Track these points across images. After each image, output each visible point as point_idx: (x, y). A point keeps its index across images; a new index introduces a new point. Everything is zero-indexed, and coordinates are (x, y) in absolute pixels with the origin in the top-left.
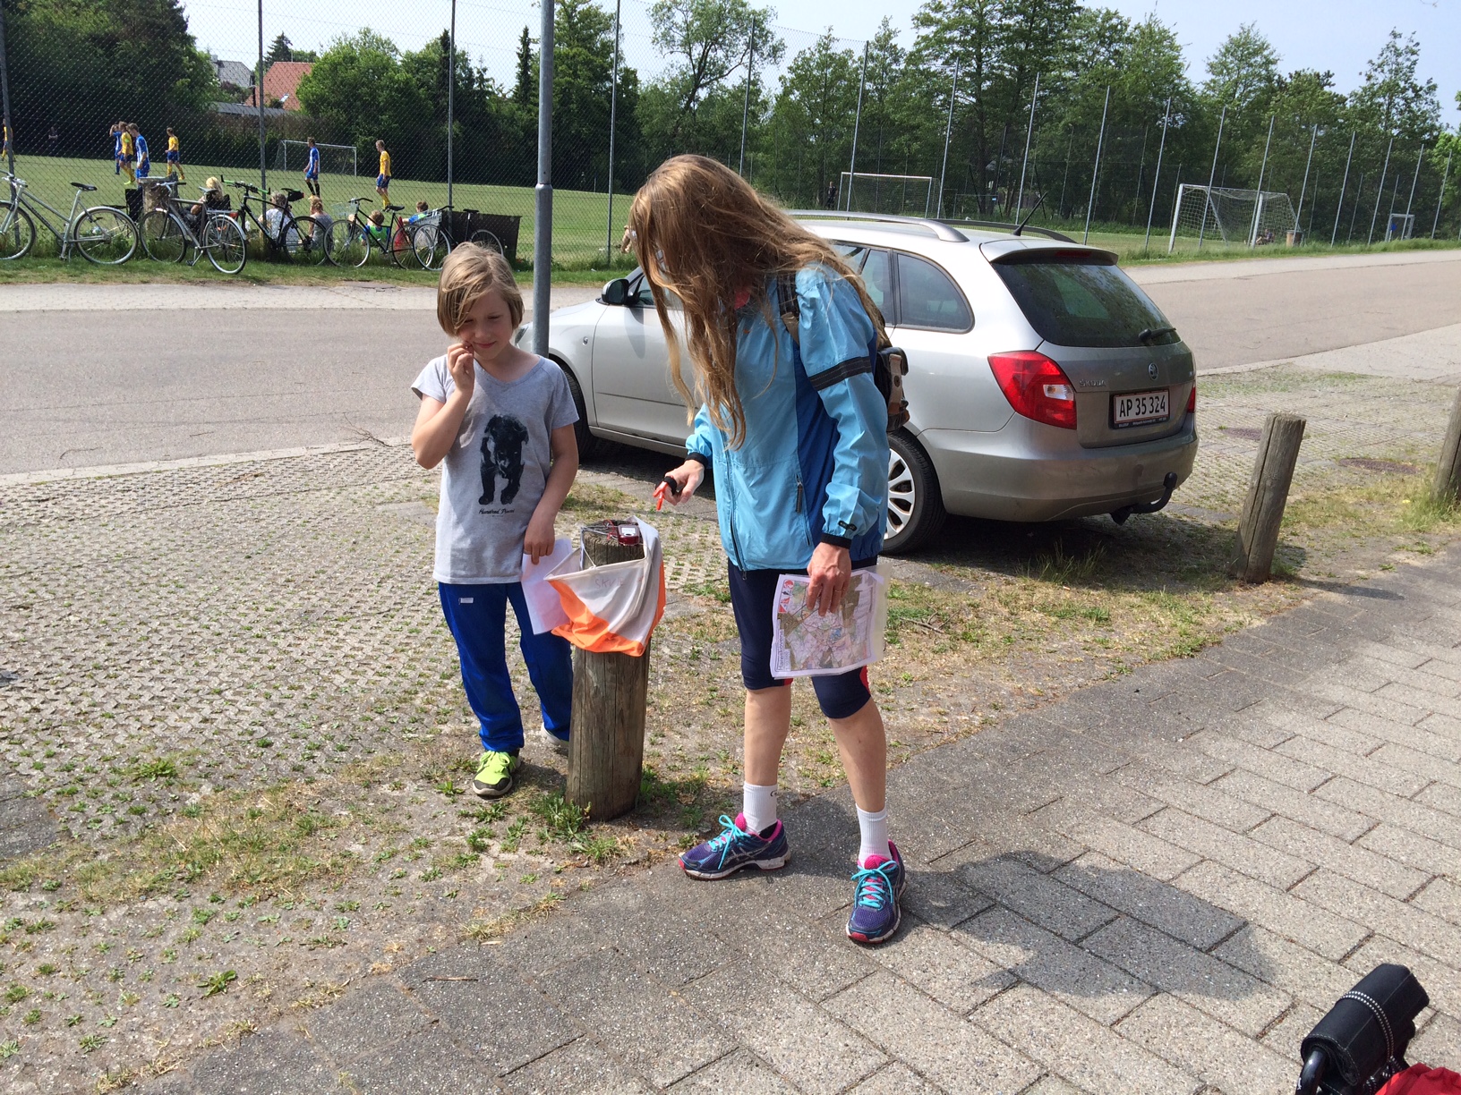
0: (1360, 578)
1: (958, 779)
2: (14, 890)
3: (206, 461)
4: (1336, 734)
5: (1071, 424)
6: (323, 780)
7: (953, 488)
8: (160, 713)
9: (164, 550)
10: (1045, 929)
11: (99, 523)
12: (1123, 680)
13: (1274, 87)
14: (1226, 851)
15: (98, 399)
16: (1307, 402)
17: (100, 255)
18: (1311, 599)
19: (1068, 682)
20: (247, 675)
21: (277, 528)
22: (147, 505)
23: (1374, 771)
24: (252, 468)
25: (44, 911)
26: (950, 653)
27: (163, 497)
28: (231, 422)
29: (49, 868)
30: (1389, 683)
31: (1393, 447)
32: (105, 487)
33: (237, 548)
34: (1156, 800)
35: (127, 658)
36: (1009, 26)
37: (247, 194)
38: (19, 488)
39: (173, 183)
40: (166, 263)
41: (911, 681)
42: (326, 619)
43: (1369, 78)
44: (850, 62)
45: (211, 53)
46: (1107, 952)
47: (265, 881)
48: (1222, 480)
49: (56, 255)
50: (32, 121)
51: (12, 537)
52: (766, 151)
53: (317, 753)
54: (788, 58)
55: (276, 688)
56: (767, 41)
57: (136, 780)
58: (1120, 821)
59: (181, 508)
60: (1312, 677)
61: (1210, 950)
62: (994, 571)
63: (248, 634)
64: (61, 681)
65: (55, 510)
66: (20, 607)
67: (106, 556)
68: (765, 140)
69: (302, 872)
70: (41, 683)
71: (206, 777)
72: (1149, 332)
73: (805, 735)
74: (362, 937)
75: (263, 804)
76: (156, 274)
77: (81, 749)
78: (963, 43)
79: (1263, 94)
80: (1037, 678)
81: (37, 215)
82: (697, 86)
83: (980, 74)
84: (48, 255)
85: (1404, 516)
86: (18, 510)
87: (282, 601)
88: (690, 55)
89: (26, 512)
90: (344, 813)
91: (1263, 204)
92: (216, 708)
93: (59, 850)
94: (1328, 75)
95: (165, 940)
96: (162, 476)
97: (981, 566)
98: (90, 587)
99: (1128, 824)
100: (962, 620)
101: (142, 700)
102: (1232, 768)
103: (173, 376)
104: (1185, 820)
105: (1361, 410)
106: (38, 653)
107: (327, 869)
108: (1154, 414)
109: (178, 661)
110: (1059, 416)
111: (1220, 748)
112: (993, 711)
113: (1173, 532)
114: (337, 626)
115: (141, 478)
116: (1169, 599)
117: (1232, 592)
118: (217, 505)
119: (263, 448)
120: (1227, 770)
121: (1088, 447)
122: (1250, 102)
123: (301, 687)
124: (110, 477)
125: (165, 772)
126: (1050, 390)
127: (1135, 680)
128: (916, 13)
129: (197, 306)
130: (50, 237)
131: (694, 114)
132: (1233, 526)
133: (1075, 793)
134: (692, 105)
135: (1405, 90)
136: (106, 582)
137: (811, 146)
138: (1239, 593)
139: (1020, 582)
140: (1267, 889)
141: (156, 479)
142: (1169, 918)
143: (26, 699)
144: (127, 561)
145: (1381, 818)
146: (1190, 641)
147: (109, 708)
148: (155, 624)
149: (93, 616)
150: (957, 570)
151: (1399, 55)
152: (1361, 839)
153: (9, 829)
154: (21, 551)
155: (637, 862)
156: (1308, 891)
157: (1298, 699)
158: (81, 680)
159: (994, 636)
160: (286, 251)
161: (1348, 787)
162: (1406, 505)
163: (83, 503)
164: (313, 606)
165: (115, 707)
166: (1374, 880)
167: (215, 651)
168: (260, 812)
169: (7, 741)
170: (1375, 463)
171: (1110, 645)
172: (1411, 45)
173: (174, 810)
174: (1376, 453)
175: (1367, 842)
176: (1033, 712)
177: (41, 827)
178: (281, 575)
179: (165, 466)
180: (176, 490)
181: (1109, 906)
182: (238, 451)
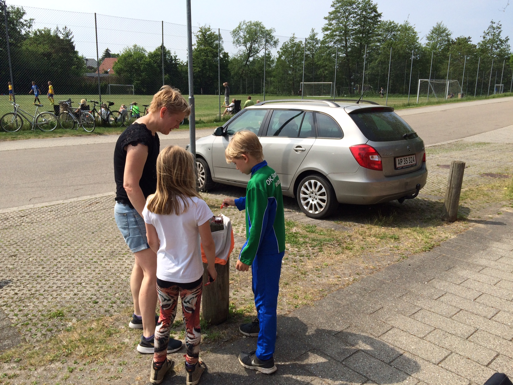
0: (490, 218)
1: (344, 302)
2: (5, 363)
3: (80, 199)
4: (483, 278)
5: (381, 169)
6: (116, 315)
7: (340, 194)
8: (59, 293)
9: (64, 232)
10: (377, 359)
11: (41, 224)
12: (404, 261)
13: (450, 43)
14: (444, 325)
15: (43, 179)
16: (468, 154)
17: (45, 128)
18: (472, 227)
19: (384, 263)
20: (91, 276)
21: (103, 222)
22: (59, 216)
23: (497, 291)
24: (95, 200)
25: (15, 370)
26: (341, 254)
27: (64, 213)
28: (89, 184)
29: (17, 353)
30: (502, 257)
31: (500, 169)
32: (44, 210)
33: (89, 230)
34: (418, 306)
35: (49, 273)
36: (356, 29)
37: (95, 104)
38: (15, 212)
39: (69, 102)
40: (68, 130)
41: (327, 266)
42: (119, 254)
43: (484, 38)
44: (301, 45)
45: (84, 56)
46: (400, 367)
47: (93, 355)
48: (439, 184)
49: (30, 129)
50: (20, 84)
51: (11, 231)
52: (274, 77)
53: (114, 305)
54: (280, 45)
55: (101, 281)
56: (272, 40)
57: (50, 318)
58: (404, 315)
59: (70, 216)
60: (474, 256)
61: (438, 364)
62: (357, 223)
63: (92, 261)
64: (26, 283)
65: (27, 220)
66: (13, 256)
67: (43, 235)
68: (274, 73)
69: (107, 351)
70: (18, 284)
71: (74, 316)
72: (407, 135)
73: (289, 288)
74: (127, 375)
75: (94, 325)
76: (65, 134)
77: (31, 308)
78: (339, 36)
79: (447, 46)
80: (373, 262)
81: (24, 116)
82: (249, 57)
83: (347, 47)
84: (28, 129)
85: (505, 194)
86: (14, 221)
87: (104, 248)
88: (246, 46)
89: (17, 221)
90: (123, 327)
91: (449, 84)
92: (79, 290)
93: (21, 346)
94: (469, 38)
95: (57, 379)
96: (64, 205)
97: (352, 221)
98: (37, 247)
99: (407, 316)
100: (345, 242)
101: (53, 288)
102: (445, 292)
103: (69, 169)
104: (428, 313)
105: (488, 155)
106: (18, 273)
107: (116, 349)
108: (411, 163)
109: (67, 273)
110: (377, 167)
111: (440, 285)
112: (357, 275)
113: (421, 204)
114: (123, 256)
115: (57, 206)
116: (421, 230)
117: (444, 226)
118: (83, 214)
119: (99, 193)
120: (443, 293)
121: (387, 176)
122: (442, 49)
123: (109, 280)
124: (46, 207)
125: (60, 315)
126: (372, 157)
127: (409, 261)
128: (323, 27)
129: (78, 144)
130: (28, 123)
131: (249, 66)
132: (443, 201)
133: (388, 305)
134: (248, 63)
135: (497, 41)
136: (43, 245)
137: (290, 75)
138: (446, 226)
139: (366, 226)
140: (459, 339)
141: (62, 206)
142: (423, 352)
143: (13, 290)
144: (50, 237)
145: (501, 309)
146: (428, 245)
147: (42, 292)
148: (59, 259)
149: (38, 258)
150: (344, 223)
151: (494, 29)
152: (493, 317)
153: (4, 339)
154: (14, 235)
155: (228, 341)
156: (474, 339)
157: (469, 265)
158: (32, 282)
159: (357, 247)
160: (109, 123)
161: (488, 298)
162: (506, 190)
163: (36, 217)
164: (115, 250)
165: (44, 291)
166: (499, 333)
167: (80, 268)
168: (93, 328)
169: (5, 306)
170: (494, 175)
171: (399, 248)
172: (498, 26)
173: (63, 329)
174: (494, 171)
175: (496, 318)
176: (372, 275)
177: (15, 338)
178: (104, 239)
179: (66, 201)
180: (69, 210)
181: (401, 349)
182: (91, 195)
